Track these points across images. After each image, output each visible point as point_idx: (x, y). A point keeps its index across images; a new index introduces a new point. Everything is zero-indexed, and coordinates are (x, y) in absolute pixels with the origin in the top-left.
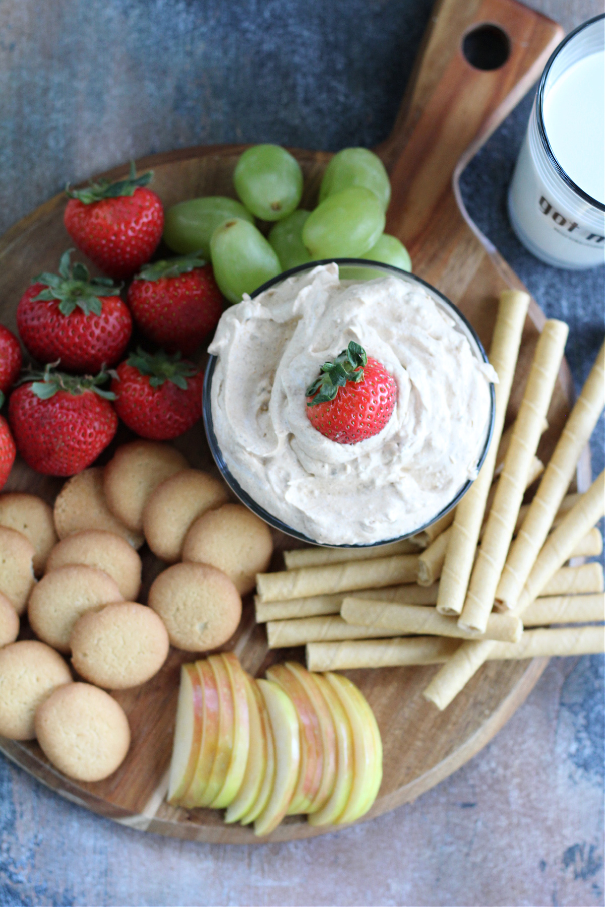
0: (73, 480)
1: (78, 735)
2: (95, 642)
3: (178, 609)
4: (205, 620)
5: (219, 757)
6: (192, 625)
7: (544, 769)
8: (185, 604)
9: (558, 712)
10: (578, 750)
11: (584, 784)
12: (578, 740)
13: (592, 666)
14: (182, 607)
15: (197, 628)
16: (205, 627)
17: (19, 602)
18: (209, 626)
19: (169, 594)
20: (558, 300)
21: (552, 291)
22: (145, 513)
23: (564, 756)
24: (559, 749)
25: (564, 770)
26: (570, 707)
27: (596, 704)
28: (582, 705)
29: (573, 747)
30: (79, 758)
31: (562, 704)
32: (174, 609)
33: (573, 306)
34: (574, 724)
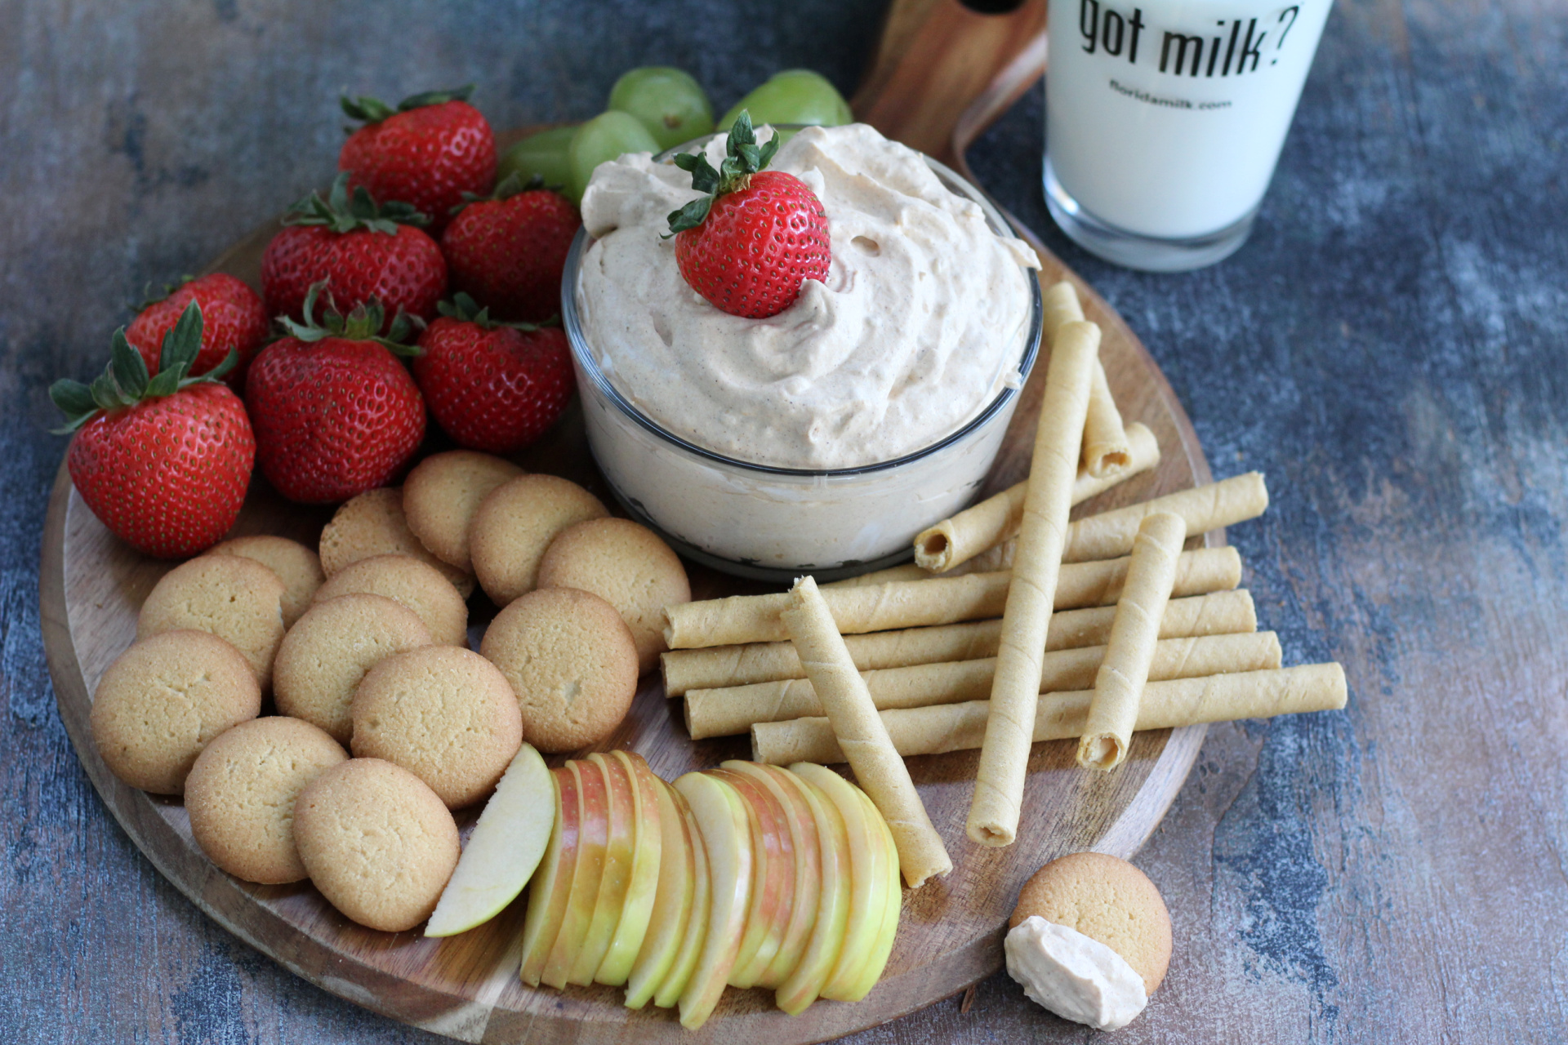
0: (351, 503)
1: (366, 834)
2: (395, 699)
3: (529, 660)
4: (576, 677)
5: (610, 865)
6: (553, 688)
7: (1199, 957)
8: (540, 648)
9: (1214, 868)
10: (1255, 926)
11: (1273, 978)
12: (1253, 910)
13: (1263, 800)
14: (536, 654)
15: (562, 693)
16: (577, 690)
17: (261, 662)
18: (583, 686)
19: (515, 633)
20: (1141, 311)
21: (1130, 301)
22: (472, 532)
23: (1231, 935)
24: (1221, 926)
25: (1233, 959)
26: (1234, 862)
27: (1277, 857)
28: (1253, 860)
29: (1247, 923)
30: (365, 875)
31: (1220, 859)
32: (524, 659)
33: (1165, 318)
34: (1242, 887)
